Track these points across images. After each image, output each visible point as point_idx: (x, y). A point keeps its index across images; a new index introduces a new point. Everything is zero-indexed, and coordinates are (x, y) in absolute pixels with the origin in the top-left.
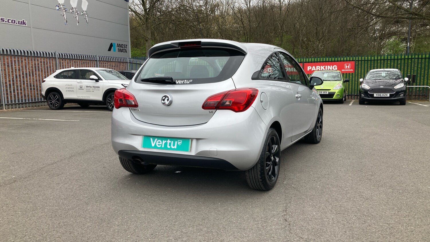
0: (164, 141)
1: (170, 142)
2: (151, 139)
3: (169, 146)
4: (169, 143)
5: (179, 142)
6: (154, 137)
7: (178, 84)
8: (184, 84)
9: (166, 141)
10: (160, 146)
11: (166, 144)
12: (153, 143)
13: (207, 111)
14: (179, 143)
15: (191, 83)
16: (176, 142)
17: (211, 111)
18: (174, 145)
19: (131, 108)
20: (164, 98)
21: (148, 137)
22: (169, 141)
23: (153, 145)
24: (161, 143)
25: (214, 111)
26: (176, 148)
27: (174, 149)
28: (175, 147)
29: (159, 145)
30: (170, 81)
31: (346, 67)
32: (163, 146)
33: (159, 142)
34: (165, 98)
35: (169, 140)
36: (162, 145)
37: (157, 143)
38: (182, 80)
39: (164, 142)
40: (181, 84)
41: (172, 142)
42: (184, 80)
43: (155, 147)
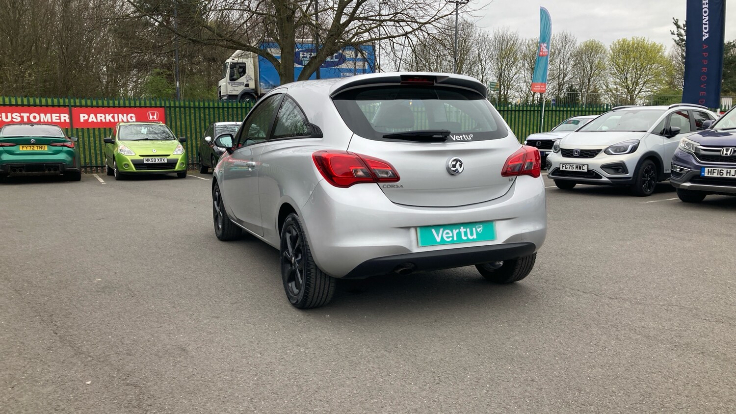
0: (454, 230)
1: (465, 230)
2: (433, 230)
3: (465, 236)
4: (464, 232)
5: (479, 228)
6: (437, 227)
7: (456, 141)
8: (464, 140)
9: (458, 230)
10: (451, 239)
11: (459, 234)
12: (438, 237)
13: (507, 178)
14: (479, 230)
15: (473, 140)
16: (474, 229)
17: (510, 177)
18: (472, 234)
19: (381, 184)
20: (454, 163)
21: (427, 227)
22: (462, 230)
23: (438, 239)
24: (451, 235)
25: (514, 177)
26: (475, 238)
27: (473, 241)
28: (475, 236)
29: (448, 237)
30: (442, 137)
31: (151, 117)
32: (455, 239)
33: (447, 233)
34: (456, 163)
35: (462, 228)
36: (453, 237)
37: (445, 236)
38: (459, 134)
39: (455, 232)
40: (461, 141)
41: (468, 230)
42: (461, 134)
43: (443, 242)
